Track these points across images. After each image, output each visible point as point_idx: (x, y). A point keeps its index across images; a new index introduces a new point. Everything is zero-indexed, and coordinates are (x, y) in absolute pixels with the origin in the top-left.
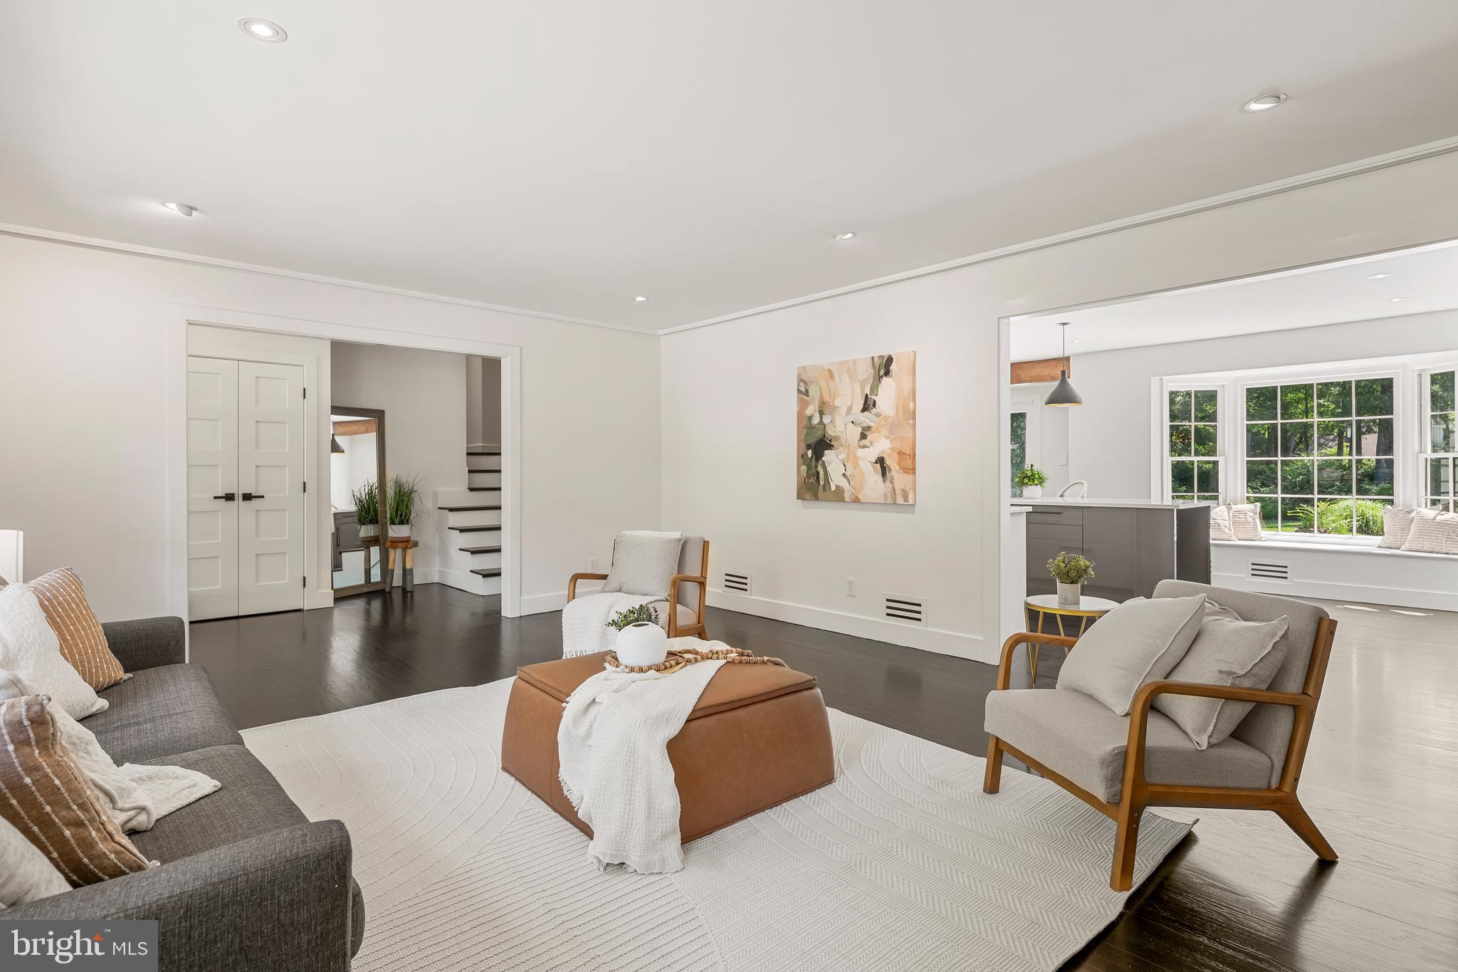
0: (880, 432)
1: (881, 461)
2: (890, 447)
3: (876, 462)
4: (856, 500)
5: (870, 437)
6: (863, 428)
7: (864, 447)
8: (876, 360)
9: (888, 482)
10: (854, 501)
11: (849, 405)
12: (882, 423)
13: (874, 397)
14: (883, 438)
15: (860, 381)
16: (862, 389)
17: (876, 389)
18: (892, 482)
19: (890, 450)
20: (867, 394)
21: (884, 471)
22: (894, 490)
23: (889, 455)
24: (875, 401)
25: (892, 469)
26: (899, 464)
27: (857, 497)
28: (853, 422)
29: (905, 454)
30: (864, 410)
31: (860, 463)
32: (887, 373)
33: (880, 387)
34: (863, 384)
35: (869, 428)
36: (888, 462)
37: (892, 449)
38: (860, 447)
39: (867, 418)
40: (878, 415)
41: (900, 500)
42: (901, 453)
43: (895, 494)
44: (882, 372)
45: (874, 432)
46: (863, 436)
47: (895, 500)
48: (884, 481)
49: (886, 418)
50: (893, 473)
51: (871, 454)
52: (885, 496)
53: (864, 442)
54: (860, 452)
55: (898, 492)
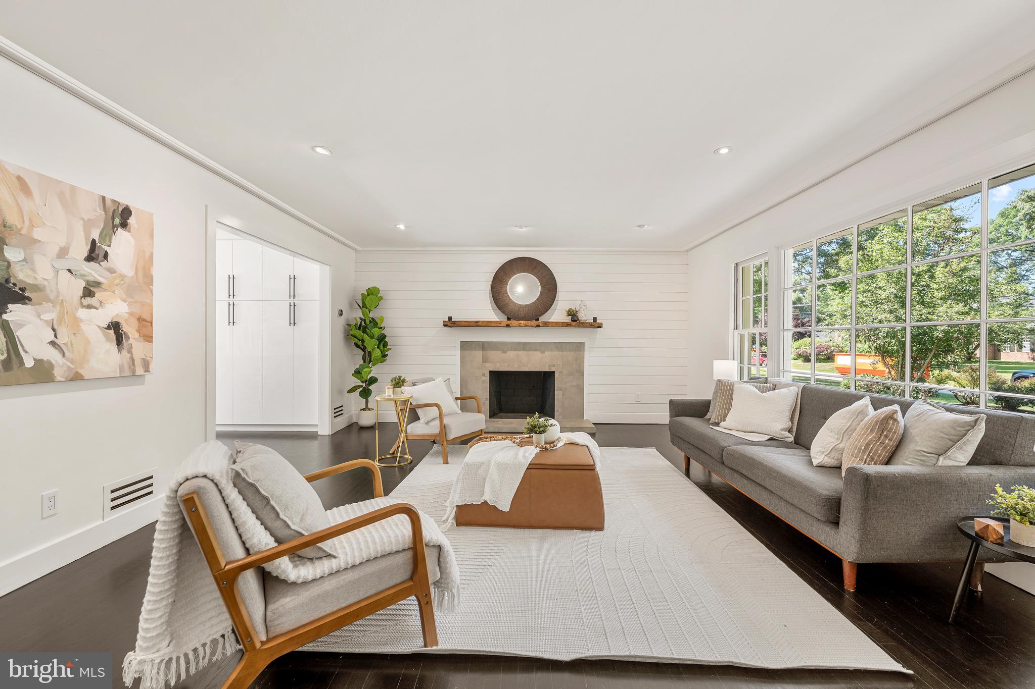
0: (114, 292)
1: (115, 326)
2: (128, 311)
3: (109, 328)
4: (77, 377)
5: (99, 295)
6: (88, 282)
7: (89, 307)
8: (108, 203)
9: (125, 352)
10: (72, 380)
11: (63, 244)
12: (117, 281)
13: (106, 248)
14: (119, 300)
15: (83, 219)
16: (87, 232)
17: (107, 238)
18: (130, 352)
19: (127, 316)
20: (94, 242)
21: (120, 338)
22: (133, 360)
23: (126, 321)
24: (106, 252)
25: (130, 336)
26: (138, 331)
27: (77, 372)
28: (70, 271)
29: (145, 320)
30: (90, 258)
31: (83, 326)
32: (124, 225)
33: (114, 237)
34: (88, 225)
35: (98, 284)
36: (125, 328)
37: (131, 314)
38: (83, 306)
39: (93, 271)
40: (111, 271)
41: (140, 371)
42: (140, 320)
43: (134, 365)
44: (117, 221)
45: (105, 290)
46: (88, 292)
47: (133, 372)
48: (120, 351)
49: (123, 277)
50: (131, 341)
51: (104, 316)
52: (121, 367)
53: (88, 301)
54: (82, 313)
55: (138, 362)
